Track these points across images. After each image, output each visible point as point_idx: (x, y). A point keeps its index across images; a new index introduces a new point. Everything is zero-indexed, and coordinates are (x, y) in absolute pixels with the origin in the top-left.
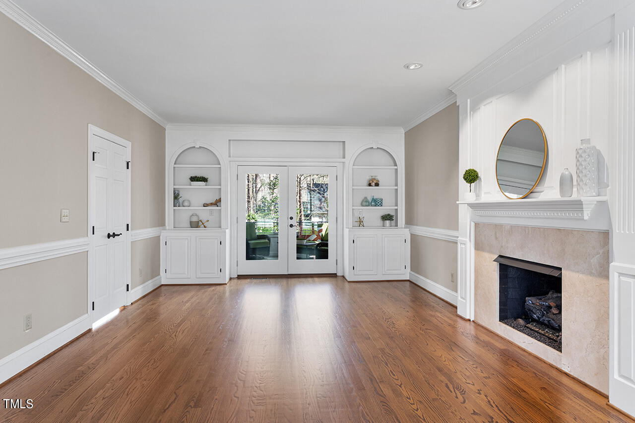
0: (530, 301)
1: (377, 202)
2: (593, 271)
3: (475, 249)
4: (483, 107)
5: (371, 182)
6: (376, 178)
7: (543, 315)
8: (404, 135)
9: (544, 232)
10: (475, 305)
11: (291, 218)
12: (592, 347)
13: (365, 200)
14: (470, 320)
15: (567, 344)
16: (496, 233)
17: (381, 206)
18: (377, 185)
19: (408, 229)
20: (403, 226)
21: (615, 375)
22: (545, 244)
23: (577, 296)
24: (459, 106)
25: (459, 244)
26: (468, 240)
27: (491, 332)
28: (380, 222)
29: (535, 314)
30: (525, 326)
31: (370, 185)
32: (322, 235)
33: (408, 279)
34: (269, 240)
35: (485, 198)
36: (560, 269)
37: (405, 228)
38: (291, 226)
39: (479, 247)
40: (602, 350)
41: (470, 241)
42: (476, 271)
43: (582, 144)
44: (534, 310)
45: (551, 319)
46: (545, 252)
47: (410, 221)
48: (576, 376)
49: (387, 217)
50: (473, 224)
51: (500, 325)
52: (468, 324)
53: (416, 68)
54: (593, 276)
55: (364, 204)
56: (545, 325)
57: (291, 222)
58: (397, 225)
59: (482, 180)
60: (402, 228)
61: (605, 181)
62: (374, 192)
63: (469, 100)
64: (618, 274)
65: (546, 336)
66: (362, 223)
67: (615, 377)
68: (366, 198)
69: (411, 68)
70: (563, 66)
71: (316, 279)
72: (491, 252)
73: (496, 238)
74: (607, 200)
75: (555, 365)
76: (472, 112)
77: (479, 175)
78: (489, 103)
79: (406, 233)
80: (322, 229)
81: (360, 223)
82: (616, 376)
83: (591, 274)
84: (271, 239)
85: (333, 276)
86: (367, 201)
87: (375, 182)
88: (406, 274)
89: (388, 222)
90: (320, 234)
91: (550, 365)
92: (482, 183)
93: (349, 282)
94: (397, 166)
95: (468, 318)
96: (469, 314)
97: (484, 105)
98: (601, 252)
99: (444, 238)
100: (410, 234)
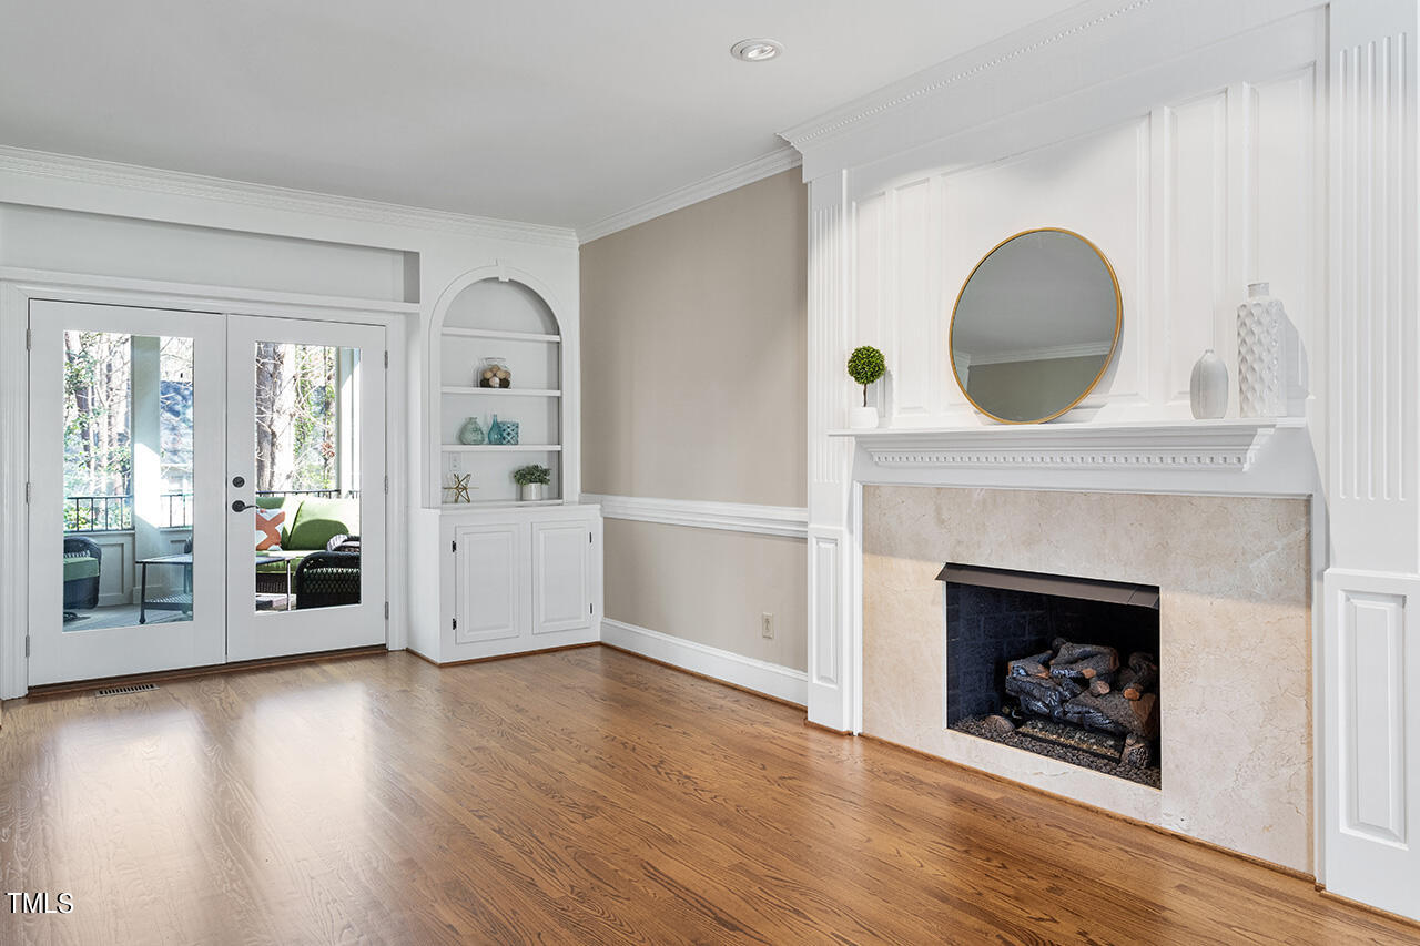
0: (1023, 671)
1: (501, 433)
2: (1257, 590)
3: (865, 550)
4: (895, 192)
5: (489, 375)
6: (501, 364)
7: (1063, 701)
8: (577, 252)
9: (1104, 506)
10: (865, 694)
11: (239, 482)
12: (1254, 767)
13: (471, 426)
14: (850, 734)
15: (1177, 767)
16: (938, 510)
17: (517, 443)
18: (505, 384)
19: (599, 506)
20: (577, 499)
21: (1339, 824)
22: (1104, 532)
23: (1207, 650)
24: (806, 185)
25: (812, 542)
26: (844, 529)
27: (928, 758)
28: (510, 488)
29: (1039, 700)
30: (1017, 733)
31: (485, 383)
32: (284, 530)
33: (599, 640)
34: (96, 553)
35: (902, 421)
36: (1155, 590)
37: (580, 503)
38: (239, 506)
39: (876, 544)
40: (1284, 770)
41: (851, 532)
42: (869, 607)
43: (1251, 295)
44: (1036, 693)
45: (1093, 708)
46: (1107, 551)
47: (598, 482)
48: (1205, 839)
49: (528, 475)
50: (858, 489)
51: (953, 737)
52: (846, 743)
53: (763, 56)
54: (1257, 601)
55: (470, 436)
56: (1068, 723)
57: (237, 494)
58: (560, 496)
59: (894, 377)
60: (573, 503)
61: (1300, 383)
62: (494, 404)
63: (845, 172)
64: (1343, 594)
65: (1084, 751)
66: (464, 493)
67: (1341, 830)
68: (472, 420)
69: (750, 55)
70: (1167, 110)
71: (330, 668)
72: (920, 555)
73: (941, 522)
74: (1307, 426)
75: (1143, 819)
76: (854, 204)
77: (886, 363)
78: (906, 186)
79: (590, 517)
80: (283, 514)
81: (458, 490)
82: (1344, 828)
83: (1250, 596)
84: (103, 550)
85: (379, 651)
86: (478, 430)
87: (502, 376)
88: (592, 629)
89: (533, 489)
90: (279, 528)
91: (1125, 820)
92: (895, 383)
93: (442, 666)
94: (559, 334)
95: (845, 728)
96: (851, 720)
97: (898, 189)
98: (1279, 545)
99: (739, 525)
100: (601, 519)
